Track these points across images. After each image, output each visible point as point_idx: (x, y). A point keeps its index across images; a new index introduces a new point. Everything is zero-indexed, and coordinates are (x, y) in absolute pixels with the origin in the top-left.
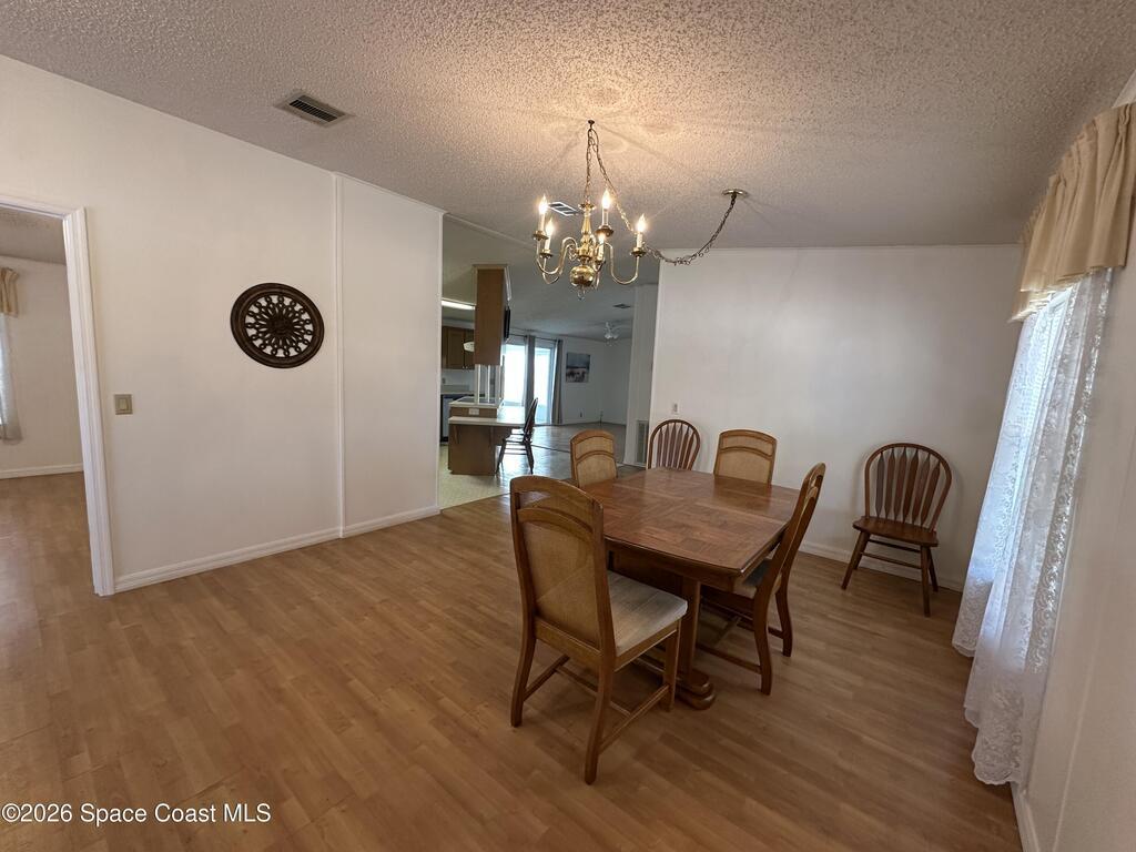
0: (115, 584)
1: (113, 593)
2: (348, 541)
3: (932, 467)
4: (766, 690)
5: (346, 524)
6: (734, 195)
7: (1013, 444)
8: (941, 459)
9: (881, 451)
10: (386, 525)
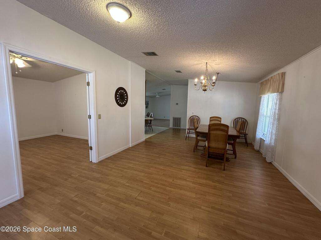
0: (98, 160)
1: (98, 162)
2: (132, 147)
3: (244, 121)
4: (235, 158)
5: (131, 144)
6: (218, 74)
7: (262, 116)
8: (246, 120)
9: (236, 119)
10: (137, 144)
